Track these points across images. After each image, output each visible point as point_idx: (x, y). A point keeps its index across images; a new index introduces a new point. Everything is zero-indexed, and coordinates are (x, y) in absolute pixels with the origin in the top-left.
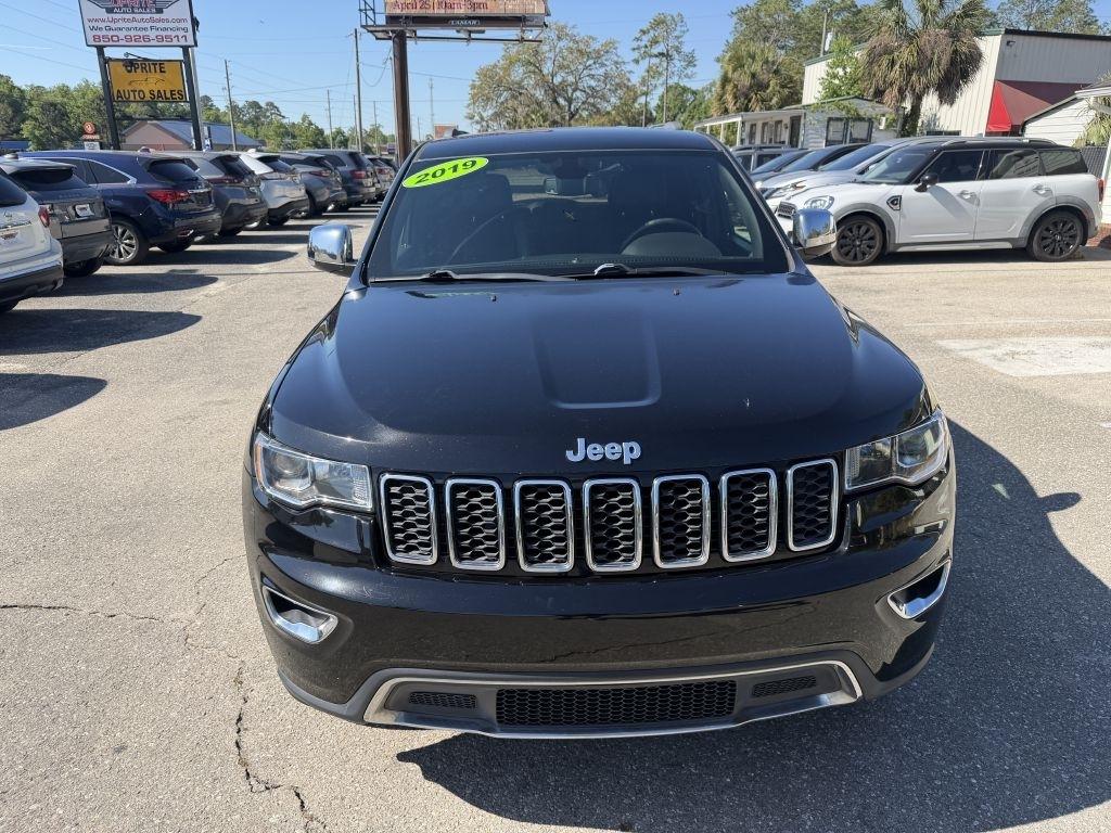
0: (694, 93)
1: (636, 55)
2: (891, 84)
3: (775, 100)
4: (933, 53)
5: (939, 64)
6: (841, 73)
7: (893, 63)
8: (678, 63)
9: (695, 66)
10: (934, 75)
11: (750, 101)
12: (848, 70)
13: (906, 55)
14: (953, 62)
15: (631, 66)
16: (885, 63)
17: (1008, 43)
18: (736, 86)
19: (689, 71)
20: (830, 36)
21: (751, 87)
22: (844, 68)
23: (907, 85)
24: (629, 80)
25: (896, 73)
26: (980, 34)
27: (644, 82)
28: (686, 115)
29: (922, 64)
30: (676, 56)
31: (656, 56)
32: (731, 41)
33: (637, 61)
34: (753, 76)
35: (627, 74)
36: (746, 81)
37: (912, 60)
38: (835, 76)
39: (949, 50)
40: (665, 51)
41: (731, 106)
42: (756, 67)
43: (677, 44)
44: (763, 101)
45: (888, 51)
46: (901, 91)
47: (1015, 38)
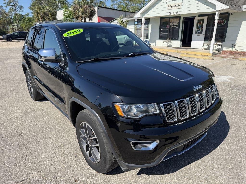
0: (23, 16)
1: (5, 5)
2: (80, 16)
3: (51, 18)
4: (87, 10)
5: (88, 12)
6: (67, 13)
7: (79, 12)
8: (18, 8)
9: (23, 9)
10: (88, 14)
11: (45, 18)
12: (68, 12)
13: (81, 10)
14: (91, 12)
15: (5, 8)
16: (77, 11)
17: (99, 9)
18: (40, 15)
19: (22, 10)
20: (59, 4)
21: (44, 15)
22: (67, 12)
23: (83, 16)
24: (5, 12)
25: (80, 14)
26: (94, 7)
27: (9, 12)
28: (22, 21)
29: (85, 12)
30: (17, 6)
31: (12, 6)
32: (32, 3)
33: (6, 7)
34: (45, 12)
35: (4, 10)
36: (43, 14)
37: (83, 11)
38: (66, 14)
39: (90, 10)
40: (14, 4)
41: (40, 19)
42: (45, 10)
43: (17, 3)
44: (48, 18)
45: (77, 9)
46: (82, 18)
47: (99, 8)
